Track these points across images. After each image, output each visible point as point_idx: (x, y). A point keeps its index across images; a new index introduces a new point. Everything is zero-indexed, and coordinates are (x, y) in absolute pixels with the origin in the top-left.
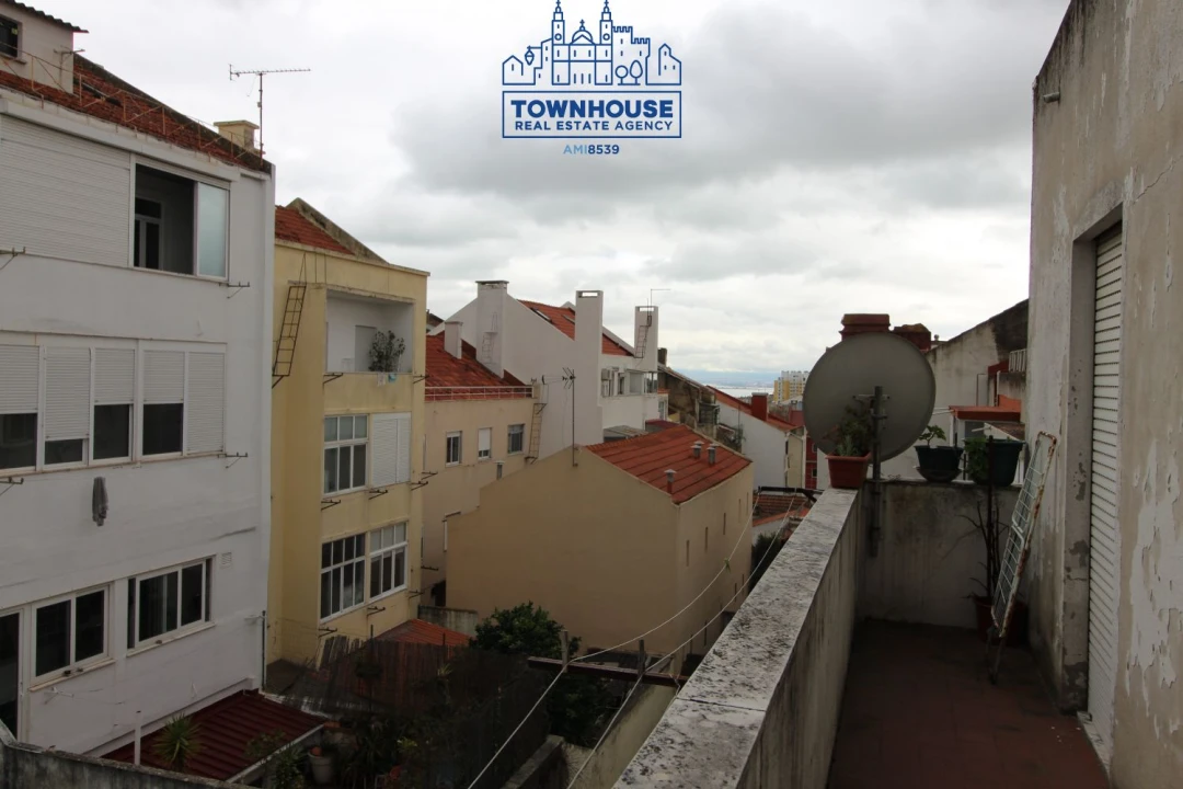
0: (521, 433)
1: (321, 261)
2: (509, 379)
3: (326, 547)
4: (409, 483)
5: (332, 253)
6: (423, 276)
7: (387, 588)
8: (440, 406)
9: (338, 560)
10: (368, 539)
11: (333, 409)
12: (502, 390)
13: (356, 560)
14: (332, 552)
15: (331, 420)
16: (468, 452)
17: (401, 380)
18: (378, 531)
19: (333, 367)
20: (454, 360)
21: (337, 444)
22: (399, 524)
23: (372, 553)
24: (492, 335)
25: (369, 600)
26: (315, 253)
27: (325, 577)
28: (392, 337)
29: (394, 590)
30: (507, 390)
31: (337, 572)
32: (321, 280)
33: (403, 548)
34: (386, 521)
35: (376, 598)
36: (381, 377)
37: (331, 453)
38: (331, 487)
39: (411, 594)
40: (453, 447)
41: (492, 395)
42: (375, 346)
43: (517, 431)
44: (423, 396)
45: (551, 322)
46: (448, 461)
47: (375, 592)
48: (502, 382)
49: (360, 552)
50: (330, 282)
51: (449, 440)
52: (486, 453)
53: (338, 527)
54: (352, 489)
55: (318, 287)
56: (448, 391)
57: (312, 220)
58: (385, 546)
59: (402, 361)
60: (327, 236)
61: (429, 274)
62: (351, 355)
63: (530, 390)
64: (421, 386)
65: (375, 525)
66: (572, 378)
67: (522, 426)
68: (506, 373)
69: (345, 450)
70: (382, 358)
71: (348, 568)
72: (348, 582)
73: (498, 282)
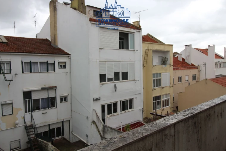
0: (195, 76)
1: (151, 45)
2: (192, 65)
3: (154, 98)
4: (170, 86)
5: (154, 43)
6: (172, 45)
7: (166, 106)
8: (177, 71)
9: (156, 100)
10: (162, 96)
11: (154, 72)
12: (191, 67)
13: (159, 100)
14: (155, 98)
15: (154, 74)
16: (183, 80)
17: (167, 66)
18: (163, 95)
19: (154, 64)
20: (180, 62)
21: (155, 79)
22: (168, 94)
23: (162, 99)
24: (188, 56)
25: (162, 108)
26: (150, 43)
27: (154, 103)
28: (166, 58)
29: (167, 107)
30: (192, 67)
31: (156, 102)
32: (151, 48)
33: (169, 98)
34: (165, 93)
35: (164, 108)
36: (164, 66)
37: (154, 80)
38: (154, 87)
39: (171, 108)
40: (180, 79)
41: (188, 68)
42: (162, 60)
43: (194, 76)
44: (172, 69)
45: (202, 52)
46: (179, 82)
47: (163, 106)
48: (191, 66)
49: (160, 99)
50: (153, 48)
51: (179, 78)
52: (187, 80)
53: (156, 94)
54: (158, 87)
55: (151, 50)
56: (179, 68)
57: (151, 37)
58: (165, 98)
59: (168, 62)
60: (153, 40)
61: (173, 45)
62: (158, 62)
63: (197, 67)
64: (172, 67)
65: (163, 94)
66: (205, 64)
67: (196, 75)
68: (192, 64)
69: (157, 80)
70: (164, 62)
71: (158, 102)
72: (158, 104)
73: (189, 45)
